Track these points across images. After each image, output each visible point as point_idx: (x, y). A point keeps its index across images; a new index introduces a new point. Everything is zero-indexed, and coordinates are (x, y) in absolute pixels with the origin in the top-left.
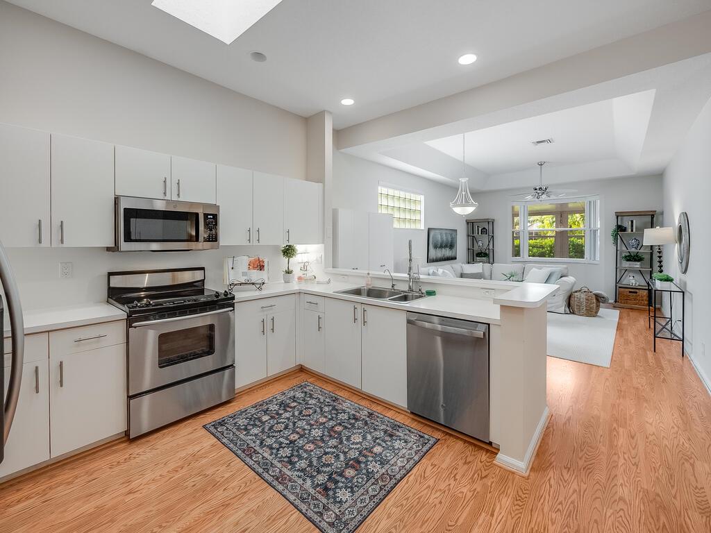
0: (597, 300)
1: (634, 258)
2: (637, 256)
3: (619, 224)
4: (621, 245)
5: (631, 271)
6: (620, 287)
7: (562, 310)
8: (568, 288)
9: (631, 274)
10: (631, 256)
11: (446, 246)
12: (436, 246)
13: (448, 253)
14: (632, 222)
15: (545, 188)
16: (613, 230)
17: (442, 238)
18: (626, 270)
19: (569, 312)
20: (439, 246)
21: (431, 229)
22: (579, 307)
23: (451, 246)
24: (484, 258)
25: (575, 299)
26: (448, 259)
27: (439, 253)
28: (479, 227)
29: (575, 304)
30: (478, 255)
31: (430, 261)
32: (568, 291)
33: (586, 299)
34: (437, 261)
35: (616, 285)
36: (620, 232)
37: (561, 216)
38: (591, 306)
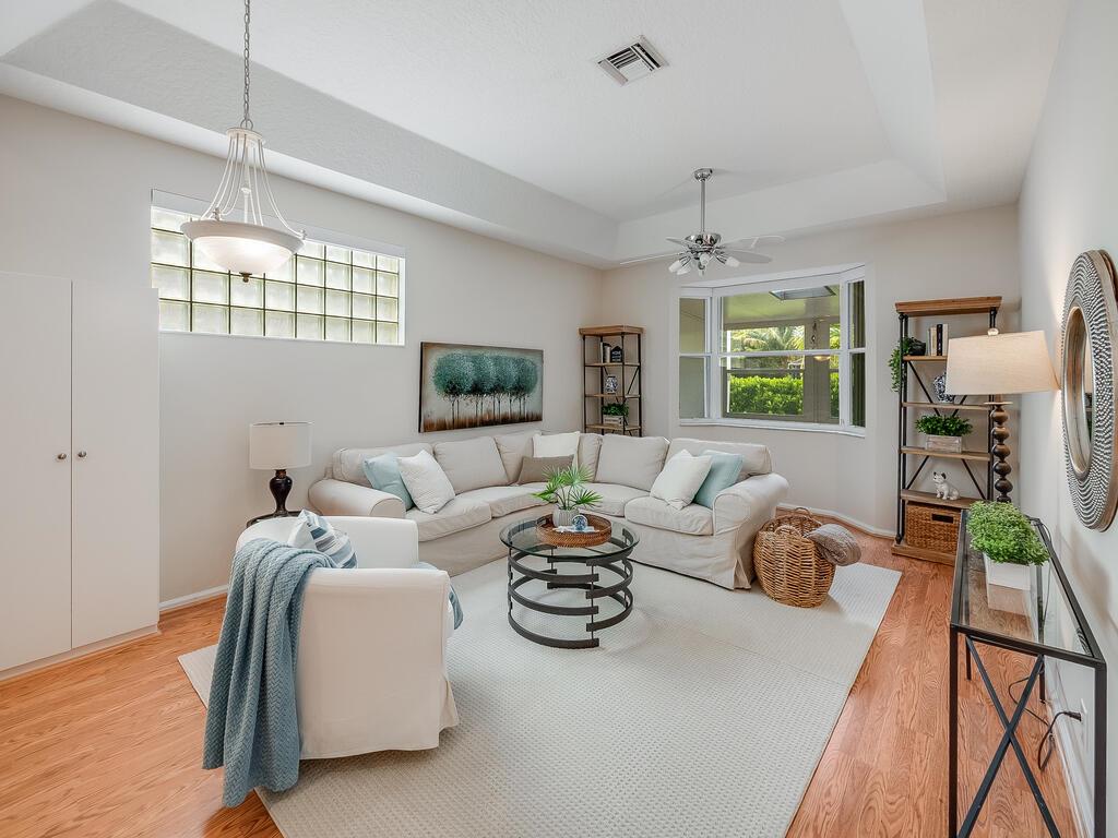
0: (820, 555)
1: (945, 428)
2: (953, 420)
3: (910, 336)
4: (916, 392)
5: (937, 459)
6: (912, 503)
7: (728, 579)
8: (744, 514)
9: (940, 468)
10: (938, 421)
11: (497, 389)
12: (454, 388)
13: (506, 405)
14: (940, 329)
15: (712, 239)
16: (893, 352)
17: (479, 369)
18: (928, 457)
19: (748, 586)
20: (468, 387)
21: (434, 344)
22: (770, 575)
23: (520, 389)
24: (616, 418)
25: (761, 550)
26: (506, 420)
27: (469, 407)
28: (608, 345)
29: (761, 565)
30: (606, 409)
31: (427, 426)
32: (746, 524)
33: (790, 554)
34: (459, 425)
35: (899, 497)
36: (913, 358)
37: (815, 327)
38: (803, 574)
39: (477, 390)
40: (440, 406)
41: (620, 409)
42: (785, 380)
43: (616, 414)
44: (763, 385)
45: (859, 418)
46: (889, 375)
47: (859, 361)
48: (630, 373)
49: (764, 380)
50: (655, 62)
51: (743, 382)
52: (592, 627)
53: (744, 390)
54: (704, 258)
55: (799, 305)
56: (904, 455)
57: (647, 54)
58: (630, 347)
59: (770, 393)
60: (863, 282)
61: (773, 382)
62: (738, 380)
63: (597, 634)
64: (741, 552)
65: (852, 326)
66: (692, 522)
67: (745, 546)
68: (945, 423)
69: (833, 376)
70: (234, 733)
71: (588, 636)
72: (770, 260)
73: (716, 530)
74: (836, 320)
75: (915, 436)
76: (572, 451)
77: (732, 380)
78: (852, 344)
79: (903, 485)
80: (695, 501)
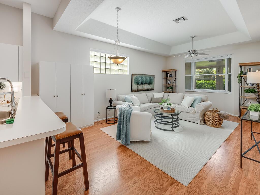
0: (220, 117)
1: (251, 92)
2: (253, 90)
4: (244, 83)
5: (250, 99)
6: (243, 108)
7: (199, 122)
8: (202, 108)
9: (250, 101)
10: (249, 90)
11: (146, 83)
12: (138, 83)
13: (147, 87)
14: (250, 69)
15: (194, 51)
16: (238, 74)
17: (142, 79)
18: (247, 98)
19: (204, 124)
20: (140, 83)
21: (134, 74)
22: (208, 121)
23: (150, 83)
24: (170, 90)
25: (206, 116)
26: (147, 90)
27: (140, 87)
28: (169, 74)
29: (206, 119)
30: (168, 88)
31: (133, 91)
32: (203, 111)
33: (213, 117)
34: (139, 91)
35: (239, 107)
36: (243, 76)
37: (219, 68)
38: (216, 121)
39: (142, 84)
40: (135, 87)
41: (172, 88)
42: (211, 81)
43: (170, 89)
44: (205, 82)
45: (230, 90)
46: (237, 80)
47: (230, 76)
48: (174, 80)
49: (205, 81)
50: (184, 19)
51: (199, 82)
52: (172, 127)
53: (200, 84)
54: (193, 55)
55: (215, 63)
56: (241, 98)
57: (183, 18)
58: (174, 74)
59: (207, 84)
60: (231, 58)
61: (208, 82)
62: (198, 81)
63: (173, 129)
64: (201, 116)
65: (228, 68)
66: (191, 110)
67: (203, 115)
68: (251, 90)
69: (224, 80)
70: (122, 134)
71: (171, 129)
72: (208, 54)
73: (196, 111)
74: (224, 66)
75: (244, 94)
76: (162, 96)
77: (197, 81)
78: (228, 73)
79: (241, 104)
80: (191, 107)
